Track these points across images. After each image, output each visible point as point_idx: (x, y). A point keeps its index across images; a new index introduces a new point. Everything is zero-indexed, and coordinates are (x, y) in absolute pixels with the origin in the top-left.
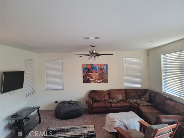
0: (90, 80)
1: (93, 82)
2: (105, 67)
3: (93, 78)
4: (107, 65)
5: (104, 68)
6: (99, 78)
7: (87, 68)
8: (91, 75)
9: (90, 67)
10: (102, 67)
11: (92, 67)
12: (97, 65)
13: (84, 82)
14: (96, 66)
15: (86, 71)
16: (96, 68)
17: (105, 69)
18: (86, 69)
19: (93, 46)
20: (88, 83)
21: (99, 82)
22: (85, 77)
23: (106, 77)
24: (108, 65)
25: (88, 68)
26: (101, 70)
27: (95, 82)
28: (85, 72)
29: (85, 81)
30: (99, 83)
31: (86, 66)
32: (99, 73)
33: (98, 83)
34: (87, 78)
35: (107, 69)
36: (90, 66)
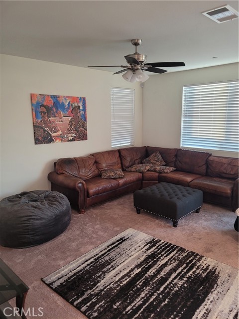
0: (51, 136)
1: (58, 141)
2: (81, 104)
3: (59, 131)
4: (84, 99)
5: (79, 107)
6: (70, 130)
7: (43, 106)
8: (53, 122)
9: (50, 103)
10: (76, 105)
11: (54, 103)
12: (65, 99)
13: (37, 141)
14: (64, 101)
15: (41, 112)
16: (63, 105)
17: (81, 108)
18: (41, 106)
19: (136, 44)
20: (47, 143)
21: (71, 138)
22: (39, 127)
23: (83, 127)
24: (87, 101)
25: (45, 103)
26: (74, 112)
27: (62, 140)
28: (40, 116)
29: (40, 138)
30: (71, 140)
31: (40, 98)
32: (70, 118)
33: (69, 141)
34: (45, 131)
35: (84, 110)
36: (51, 99)
